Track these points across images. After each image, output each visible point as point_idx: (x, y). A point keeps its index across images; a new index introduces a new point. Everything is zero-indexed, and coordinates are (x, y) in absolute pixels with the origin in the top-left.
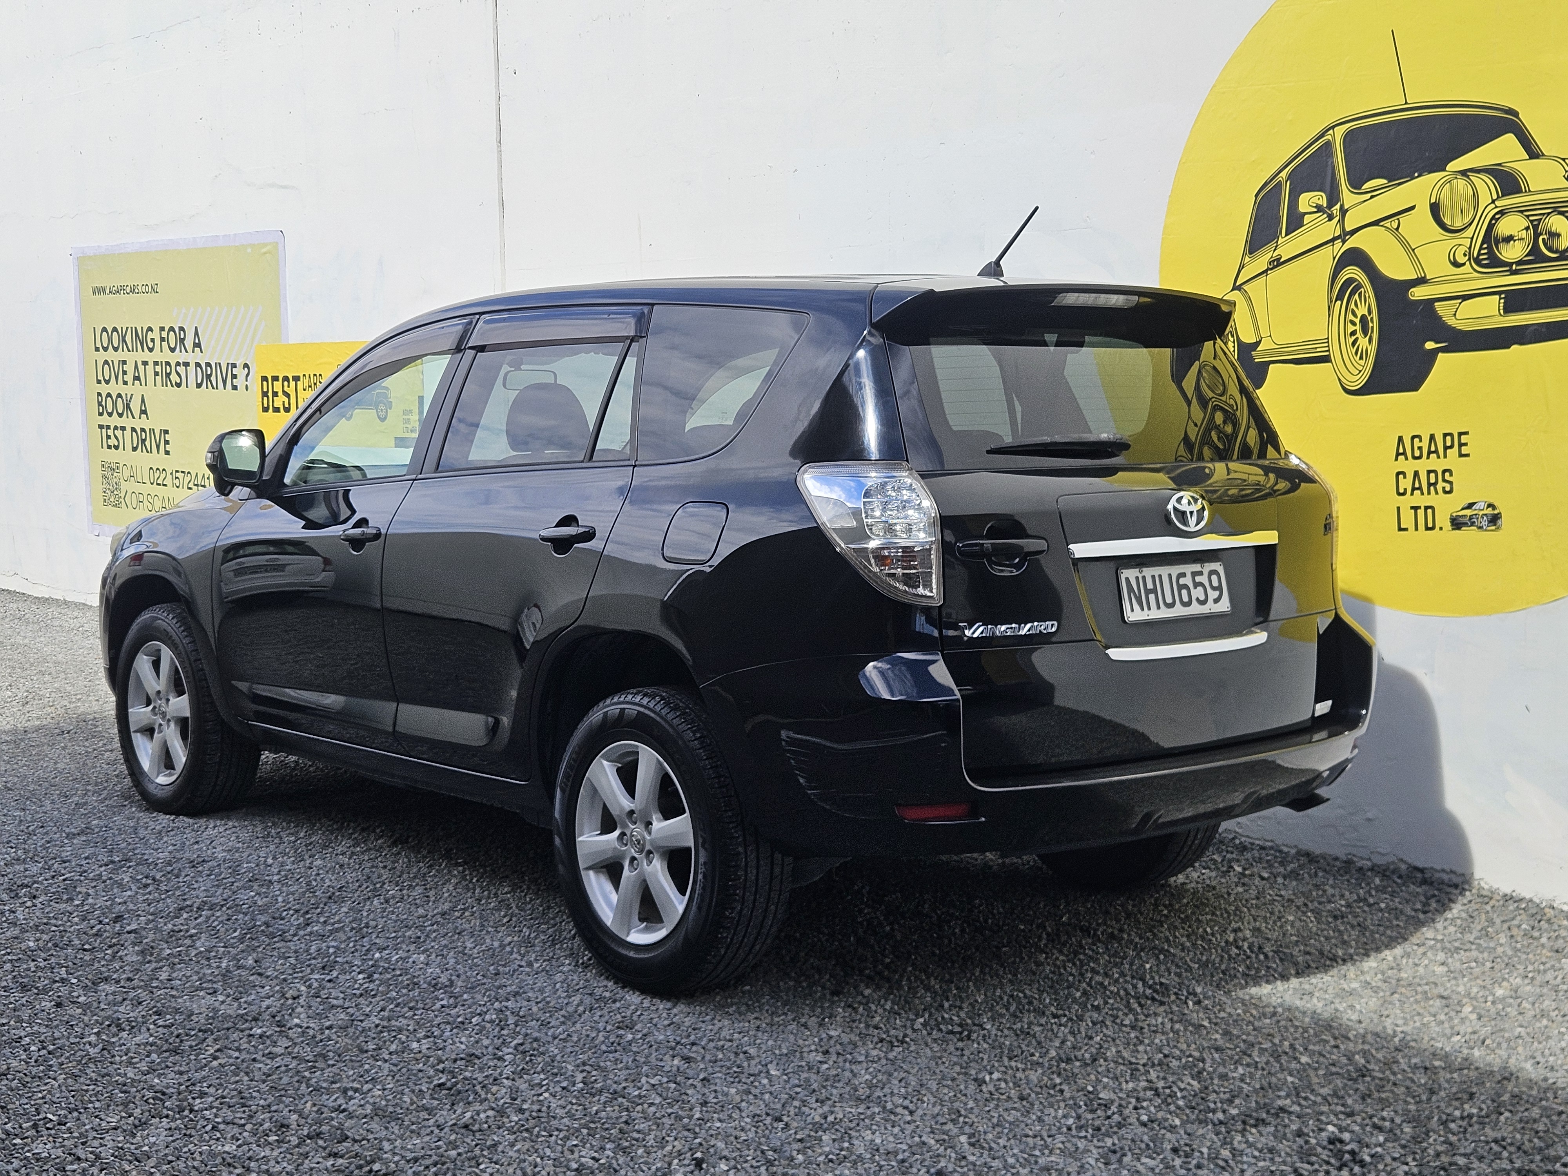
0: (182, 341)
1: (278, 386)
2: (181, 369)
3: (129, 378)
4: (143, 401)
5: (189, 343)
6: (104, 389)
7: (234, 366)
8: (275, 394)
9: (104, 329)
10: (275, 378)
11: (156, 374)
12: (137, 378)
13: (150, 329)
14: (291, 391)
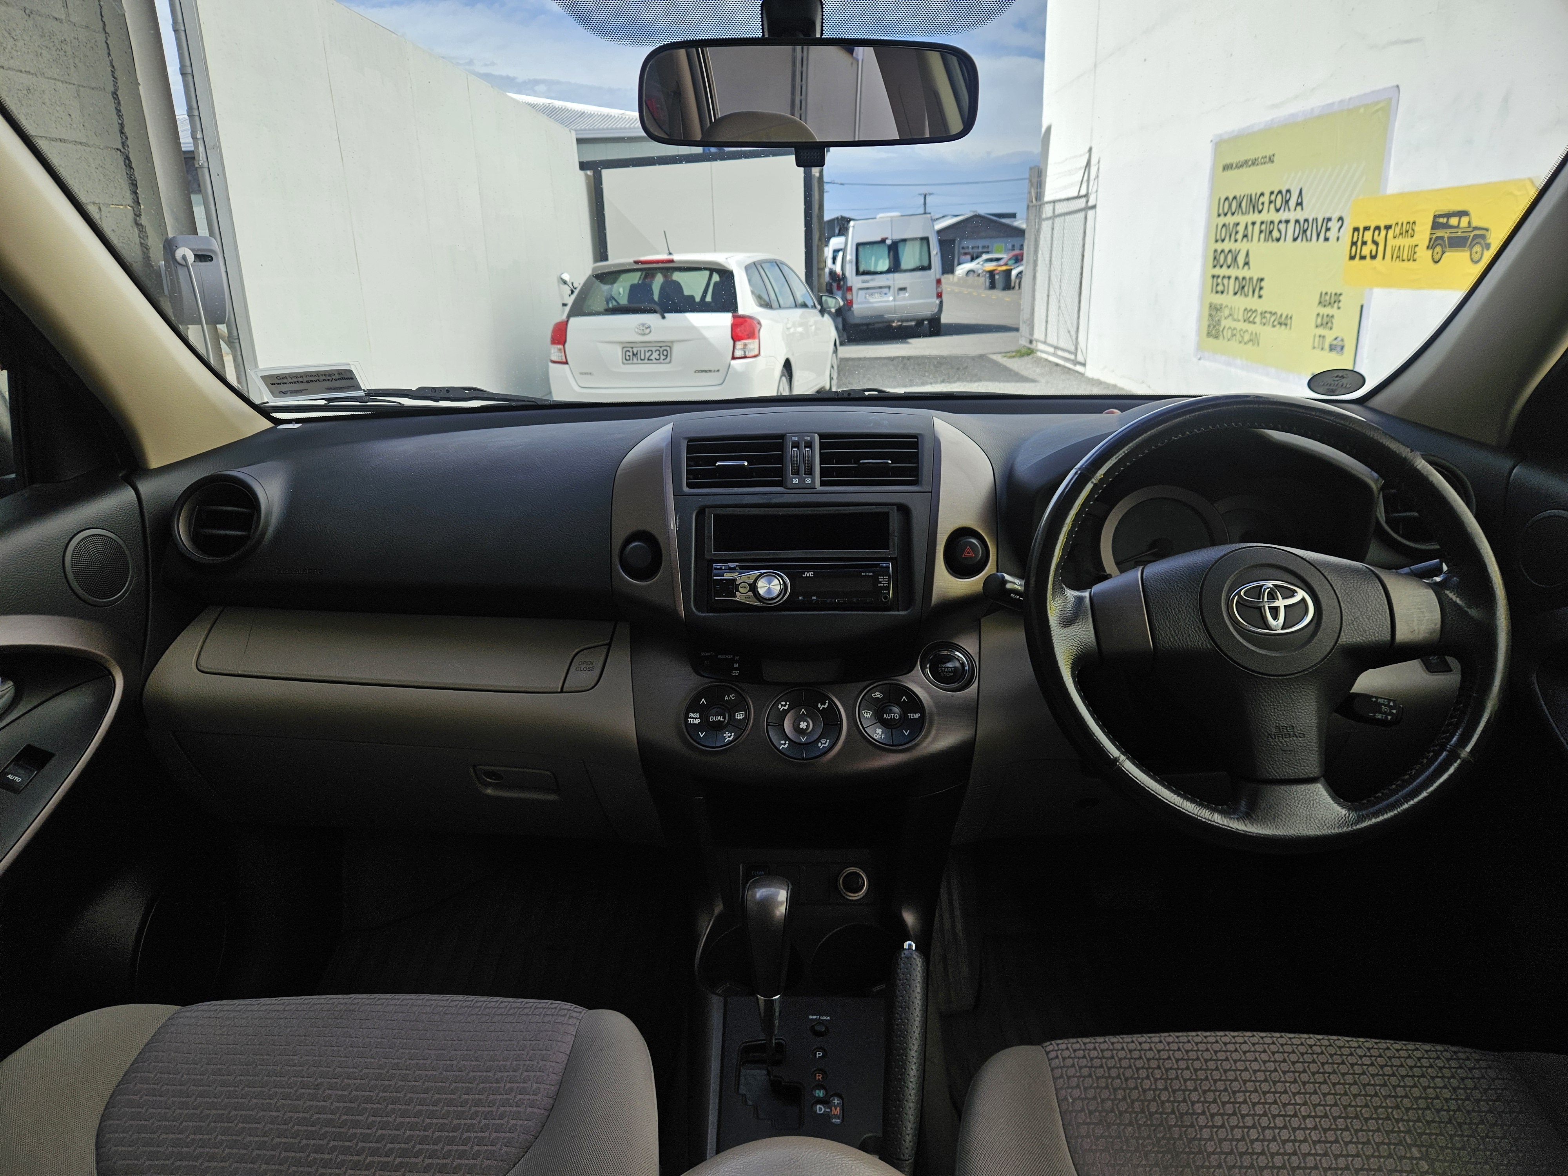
0: (1287, 202)
1: (1368, 236)
2: (1282, 227)
3: (1240, 236)
4: (1247, 254)
5: (1292, 203)
6: (1220, 246)
7: (1329, 219)
8: (1364, 243)
9: (1227, 199)
10: (1366, 229)
11: (1261, 232)
12: (1245, 236)
13: (1262, 194)
14: (1381, 240)
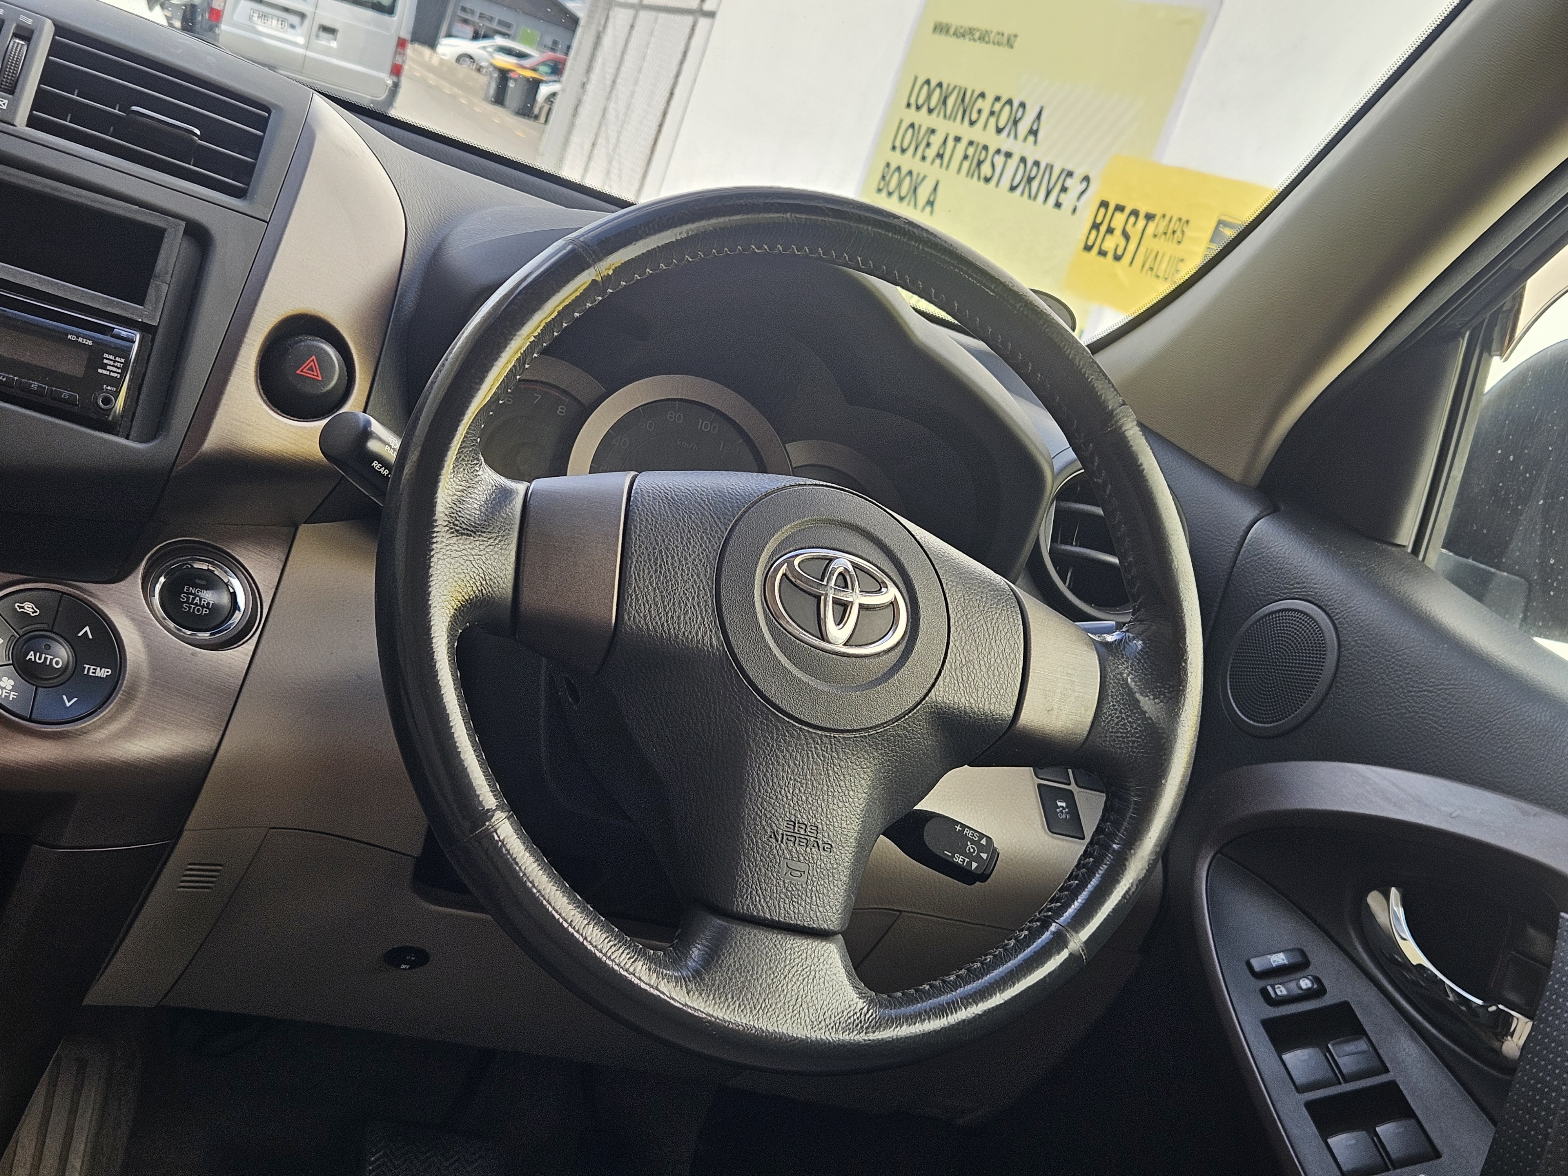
0: (1016, 122)
1: (1119, 220)
2: (999, 160)
3: (931, 153)
4: (935, 189)
5: (1024, 127)
6: (896, 159)
7: (1070, 174)
8: (1110, 231)
9: (928, 82)
10: (1120, 208)
11: (966, 157)
12: (940, 156)
13: (982, 95)
14: (1134, 233)
